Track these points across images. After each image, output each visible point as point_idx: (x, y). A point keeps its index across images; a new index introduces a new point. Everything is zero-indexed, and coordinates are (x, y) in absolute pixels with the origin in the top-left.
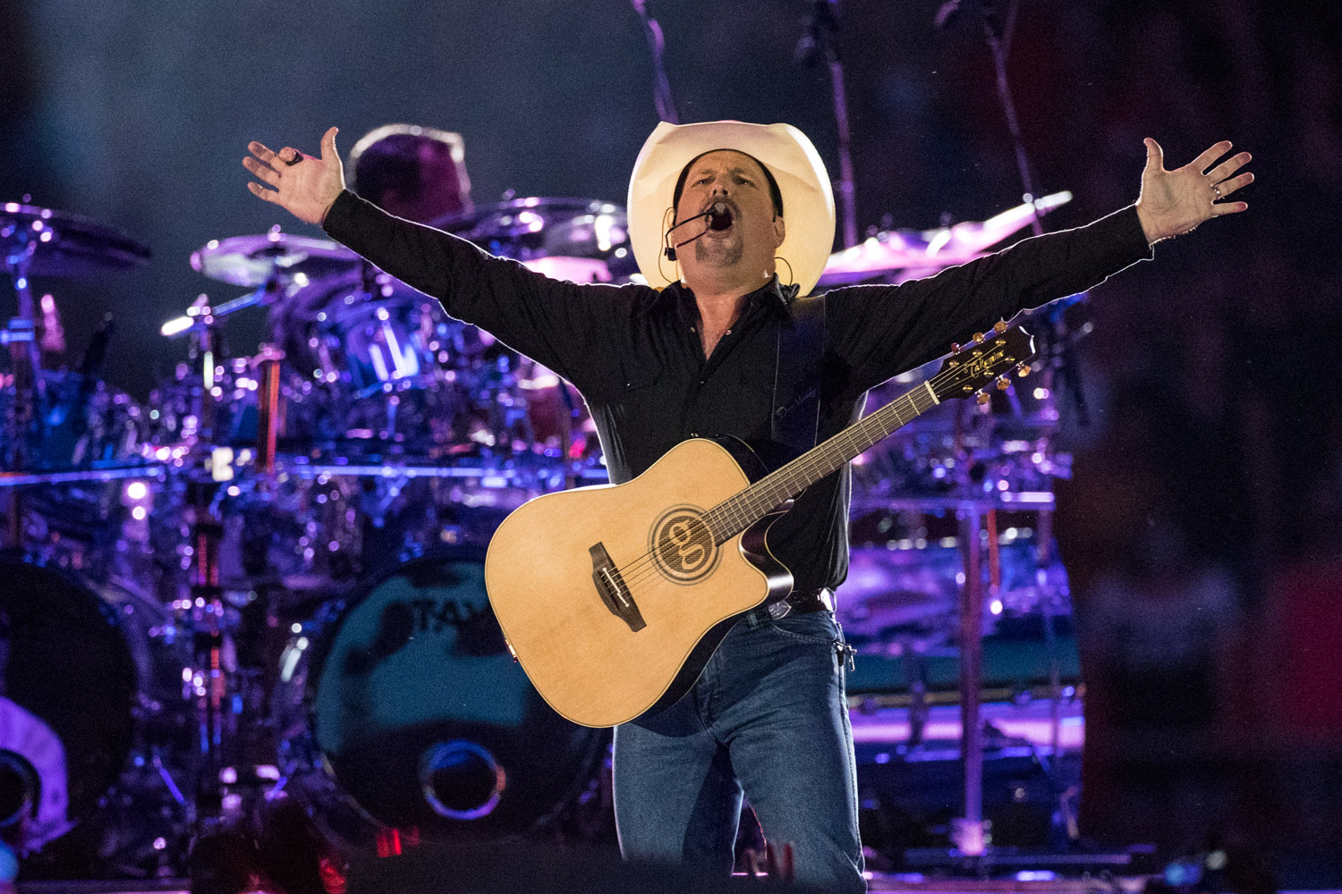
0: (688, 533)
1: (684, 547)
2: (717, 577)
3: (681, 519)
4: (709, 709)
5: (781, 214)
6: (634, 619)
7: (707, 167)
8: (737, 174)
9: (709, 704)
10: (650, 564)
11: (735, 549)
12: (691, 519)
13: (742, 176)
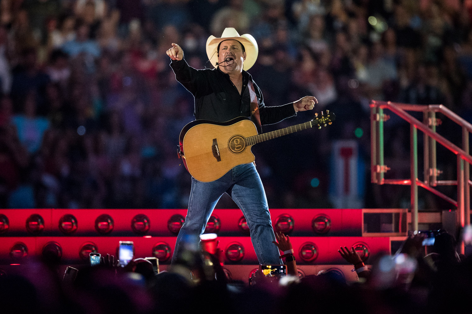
0: (239, 142)
1: (237, 145)
2: (243, 154)
3: (239, 138)
5: (245, 51)
6: (219, 159)
7: (226, 45)
8: (233, 47)
11: (249, 148)
12: (241, 139)
13: (235, 47)
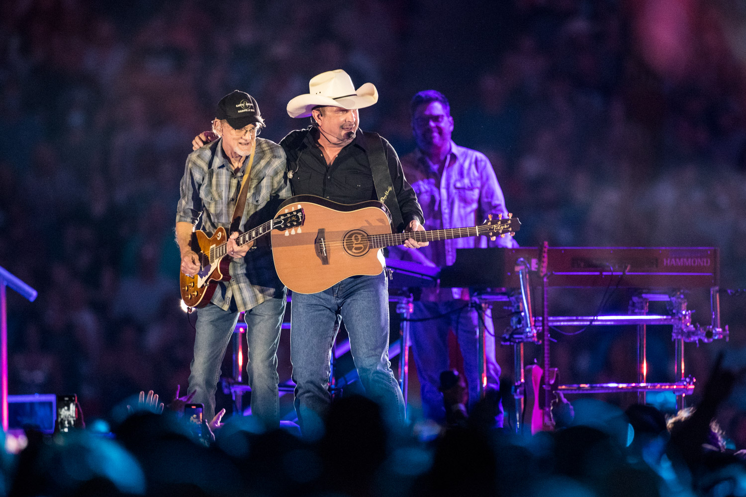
0: (359, 240)
1: (356, 244)
3: (360, 234)
4: (337, 293)
6: (325, 261)
9: (338, 292)
10: (340, 244)
12: (363, 236)
